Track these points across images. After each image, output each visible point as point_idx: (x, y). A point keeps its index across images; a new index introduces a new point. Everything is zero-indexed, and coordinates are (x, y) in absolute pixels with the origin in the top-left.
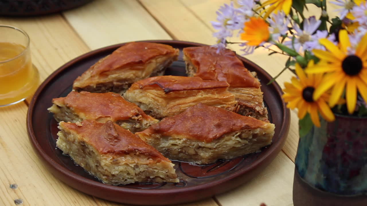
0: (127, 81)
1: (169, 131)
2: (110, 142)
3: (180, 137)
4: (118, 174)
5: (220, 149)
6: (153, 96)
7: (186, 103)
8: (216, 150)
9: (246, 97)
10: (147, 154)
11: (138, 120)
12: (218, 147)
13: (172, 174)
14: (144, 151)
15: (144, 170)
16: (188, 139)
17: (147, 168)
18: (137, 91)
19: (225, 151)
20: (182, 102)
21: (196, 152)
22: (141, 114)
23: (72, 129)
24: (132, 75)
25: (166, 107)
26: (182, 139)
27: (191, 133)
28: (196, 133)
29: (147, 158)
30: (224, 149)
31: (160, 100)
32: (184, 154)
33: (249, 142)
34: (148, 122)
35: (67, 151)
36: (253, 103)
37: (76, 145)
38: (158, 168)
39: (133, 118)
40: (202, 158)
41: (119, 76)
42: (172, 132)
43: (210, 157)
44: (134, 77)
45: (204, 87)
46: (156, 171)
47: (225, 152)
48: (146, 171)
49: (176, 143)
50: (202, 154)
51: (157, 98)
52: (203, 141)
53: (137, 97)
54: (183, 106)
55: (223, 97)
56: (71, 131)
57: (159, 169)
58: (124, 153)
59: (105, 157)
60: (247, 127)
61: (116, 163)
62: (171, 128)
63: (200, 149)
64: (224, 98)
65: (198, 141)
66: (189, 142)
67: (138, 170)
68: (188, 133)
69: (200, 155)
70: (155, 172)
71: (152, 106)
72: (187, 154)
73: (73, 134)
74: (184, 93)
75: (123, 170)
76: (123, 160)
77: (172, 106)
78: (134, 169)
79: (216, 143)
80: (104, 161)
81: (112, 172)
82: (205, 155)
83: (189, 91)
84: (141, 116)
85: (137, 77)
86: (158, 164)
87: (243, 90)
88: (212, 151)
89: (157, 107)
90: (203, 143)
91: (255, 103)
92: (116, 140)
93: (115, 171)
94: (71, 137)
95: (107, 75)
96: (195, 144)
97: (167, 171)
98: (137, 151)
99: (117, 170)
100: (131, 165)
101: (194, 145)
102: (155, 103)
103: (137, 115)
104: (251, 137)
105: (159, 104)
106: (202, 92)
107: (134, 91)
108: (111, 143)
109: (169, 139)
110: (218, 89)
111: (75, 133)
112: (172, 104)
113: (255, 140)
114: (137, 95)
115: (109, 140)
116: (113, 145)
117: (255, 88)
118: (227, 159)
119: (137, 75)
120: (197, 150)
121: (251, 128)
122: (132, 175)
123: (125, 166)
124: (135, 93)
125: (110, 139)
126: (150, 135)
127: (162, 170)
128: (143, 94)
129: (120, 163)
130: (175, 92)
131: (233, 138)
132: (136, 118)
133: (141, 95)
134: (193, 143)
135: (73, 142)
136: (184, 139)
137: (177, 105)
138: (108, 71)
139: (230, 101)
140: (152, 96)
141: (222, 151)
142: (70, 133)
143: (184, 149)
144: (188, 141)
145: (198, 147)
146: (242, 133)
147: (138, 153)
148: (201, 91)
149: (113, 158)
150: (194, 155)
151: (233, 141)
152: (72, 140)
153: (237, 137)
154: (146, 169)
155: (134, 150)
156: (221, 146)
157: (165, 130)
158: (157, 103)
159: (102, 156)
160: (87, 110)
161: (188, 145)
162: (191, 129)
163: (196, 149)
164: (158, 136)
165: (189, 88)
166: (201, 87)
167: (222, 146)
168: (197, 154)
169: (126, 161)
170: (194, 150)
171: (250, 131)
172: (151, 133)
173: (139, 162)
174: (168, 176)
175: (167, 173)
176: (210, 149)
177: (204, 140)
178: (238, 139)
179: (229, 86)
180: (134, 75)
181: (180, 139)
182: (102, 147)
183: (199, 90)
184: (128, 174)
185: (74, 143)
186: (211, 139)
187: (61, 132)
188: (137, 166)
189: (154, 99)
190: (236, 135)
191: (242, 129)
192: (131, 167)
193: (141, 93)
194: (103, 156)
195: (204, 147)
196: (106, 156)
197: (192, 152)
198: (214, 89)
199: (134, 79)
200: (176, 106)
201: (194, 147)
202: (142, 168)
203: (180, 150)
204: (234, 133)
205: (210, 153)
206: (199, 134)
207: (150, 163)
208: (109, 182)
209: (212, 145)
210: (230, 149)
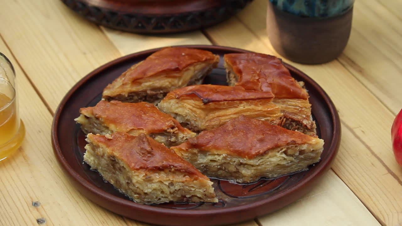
0: (162, 90)
1: (208, 146)
2: (143, 157)
3: (220, 152)
4: (150, 193)
5: (263, 166)
6: (191, 107)
7: (227, 115)
8: (259, 168)
9: (293, 109)
10: (183, 170)
11: (174, 132)
12: (261, 164)
13: (211, 193)
14: (180, 168)
15: (180, 188)
17: (183, 186)
18: (173, 101)
19: (269, 168)
20: (223, 114)
22: (177, 127)
23: (101, 142)
24: (167, 84)
25: (204, 119)
26: (222, 155)
27: (232, 149)
28: (237, 149)
29: (183, 175)
30: (268, 166)
31: (199, 111)
32: (224, 171)
33: (295, 159)
34: (185, 136)
35: (96, 166)
36: (299, 116)
37: (105, 159)
38: (195, 186)
39: (168, 131)
40: (243, 176)
41: (153, 84)
42: (210, 146)
43: (252, 175)
44: (170, 86)
45: (247, 98)
46: (193, 189)
47: (268, 169)
48: (182, 189)
49: (215, 159)
50: (244, 171)
51: (194, 109)
52: (245, 158)
53: (173, 108)
54: (223, 118)
55: (267, 109)
56: (100, 144)
57: (196, 187)
58: (158, 170)
59: (137, 174)
60: (294, 142)
61: (148, 180)
62: (210, 142)
63: (242, 166)
64: (269, 110)
65: (239, 158)
66: (229, 158)
67: (172, 189)
68: (229, 148)
69: (241, 173)
70: (191, 190)
71: (189, 118)
72: (227, 171)
73: (102, 148)
74: (224, 104)
75: (157, 188)
76: (156, 177)
77: (211, 118)
78: (169, 187)
79: (259, 160)
80: (136, 177)
81: (144, 190)
82: (246, 172)
83: (230, 102)
84: (177, 129)
85: (173, 85)
86: (195, 182)
87: (289, 101)
88: (254, 168)
89: (195, 119)
90: (245, 159)
91: (302, 116)
92: (149, 155)
93: (148, 188)
94: (100, 150)
95: (140, 83)
96: (236, 160)
97: (205, 190)
98: (172, 167)
99: (150, 188)
100: (165, 183)
101: (235, 161)
102: (192, 115)
103: (173, 128)
104: (297, 154)
105: (196, 116)
106: (245, 103)
107: (169, 101)
108: (144, 158)
109: (208, 154)
110: (261, 100)
111: (104, 146)
112: (211, 115)
113: (302, 156)
114: (172, 105)
115: (141, 155)
116: (145, 160)
117: (302, 99)
118: (270, 177)
119: (173, 83)
120: (238, 168)
121: (298, 144)
122: (166, 194)
123: (159, 184)
124: (170, 103)
125: (143, 153)
126: (187, 150)
127: (200, 189)
128: (180, 105)
129: (153, 180)
130: (214, 102)
131: (278, 154)
132: (172, 131)
133: (177, 105)
134: (234, 159)
135: (103, 156)
136: (224, 155)
137: (217, 117)
138: (141, 78)
139: (275, 114)
140: (189, 106)
141: (265, 168)
142: (98, 147)
143: (224, 165)
144: (229, 156)
145: (239, 163)
146: (288, 148)
147: (173, 170)
148: (243, 102)
149: (146, 175)
150: (235, 172)
151: (278, 157)
152: (102, 154)
153: (281, 153)
154: (182, 188)
155: (168, 166)
156: (264, 162)
157: (204, 144)
158: (195, 114)
159: (133, 172)
160: (117, 121)
161: (228, 161)
162: (231, 144)
163: (237, 166)
164: (195, 151)
165: (230, 99)
166: (243, 98)
167: (265, 163)
168: (238, 172)
169: (160, 178)
170: (235, 167)
171: (296, 146)
172: (188, 147)
173: (174, 180)
174: (205, 195)
175: (205, 192)
176: (253, 166)
177: (246, 156)
178: (284, 155)
179: (274, 97)
180: (170, 83)
181: (219, 155)
182: (133, 163)
183: (241, 101)
184: (162, 192)
185: (103, 158)
186: (254, 155)
187: (88, 146)
188: (172, 184)
189: (191, 110)
190: (281, 151)
191: (288, 144)
192: (165, 184)
193: (177, 103)
194: (135, 172)
195: (246, 164)
196: (139, 173)
197: (232, 169)
198: (257, 100)
199: (170, 88)
200: (215, 118)
201: (235, 164)
202: (177, 186)
203: (219, 167)
204: (279, 149)
205: (253, 171)
206: (240, 149)
207: (186, 181)
208: (141, 201)
209: (254, 161)
210: (274, 166)
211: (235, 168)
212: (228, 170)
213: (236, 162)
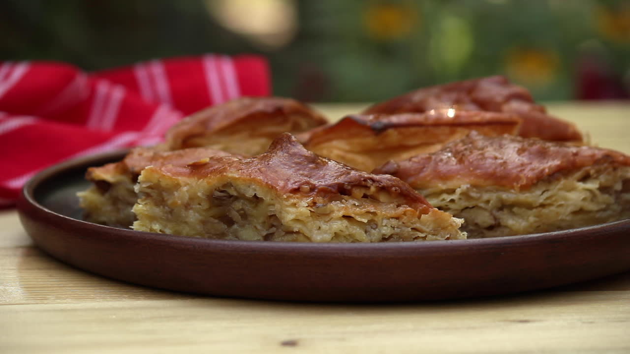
1: (422, 175)
2: (299, 170)
3: (451, 185)
5: (553, 208)
6: (341, 153)
8: (545, 211)
10: (397, 189)
12: (548, 201)
14: (390, 183)
15: (393, 232)
16: (474, 186)
17: (398, 228)
19: (564, 214)
21: (495, 219)
23: (180, 174)
26: (460, 188)
27: (478, 171)
28: (491, 170)
29: (397, 202)
30: (561, 210)
33: (614, 199)
38: (424, 228)
42: (428, 176)
45: (464, 119)
46: (422, 235)
47: (564, 217)
48: (397, 234)
50: (511, 222)
52: (513, 188)
56: (181, 179)
57: (428, 230)
58: (341, 191)
59: (292, 201)
60: (609, 159)
61: (319, 214)
62: (424, 167)
63: (506, 211)
65: (497, 190)
66: (477, 193)
67: (376, 235)
68: (472, 171)
69: (506, 226)
72: (471, 227)
73: (187, 185)
74: (418, 133)
75: (341, 232)
76: (338, 208)
78: (367, 230)
79: (544, 191)
80: (291, 210)
81: (314, 236)
82: (518, 224)
83: (431, 128)
86: (423, 216)
88: (534, 210)
90: (513, 191)
92: (312, 165)
93: (322, 233)
94: (181, 194)
96: (493, 197)
97: (448, 236)
99: (326, 232)
100: (359, 219)
101: (488, 202)
104: (618, 187)
106: (461, 131)
108: (301, 172)
110: (495, 126)
111: (193, 181)
113: (628, 197)
115: (294, 167)
116: (306, 176)
120: (498, 214)
121: (617, 162)
123: (345, 223)
125: (297, 164)
127: (434, 235)
129: (332, 212)
130: (397, 128)
131: (580, 185)
134: (486, 196)
136: (464, 187)
141: (557, 214)
142: (177, 186)
143: (464, 215)
144: (475, 190)
145: (500, 205)
146: (598, 172)
147: (373, 189)
149: (314, 203)
150: (491, 227)
151: (580, 192)
152: (187, 197)
154: (397, 230)
155: (362, 179)
156: (554, 199)
157: (412, 172)
159: (285, 196)
161: (474, 202)
162: (475, 163)
163: (494, 212)
165: (430, 122)
166: (457, 120)
167: (556, 201)
168: (497, 225)
169: (346, 208)
170: (491, 214)
171: (615, 169)
173: (378, 211)
176: (529, 206)
177: (514, 185)
178: (592, 187)
181: (452, 191)
182: (282, 180)
185: (191, 209)
186: (531, 181)
188: (373, 223)
191: (597, 162)
192: (361, 224)
194: (288, 197)
195: (514, 204)
196: (296, 199)
201: (490, 205)
202: (386, 226)
205: (532, 219)
207: (405, 214)
209: (534, 194)
210: (575, 213)
211: (492, 217)
212: (476, 224)
213: (491, 202)
